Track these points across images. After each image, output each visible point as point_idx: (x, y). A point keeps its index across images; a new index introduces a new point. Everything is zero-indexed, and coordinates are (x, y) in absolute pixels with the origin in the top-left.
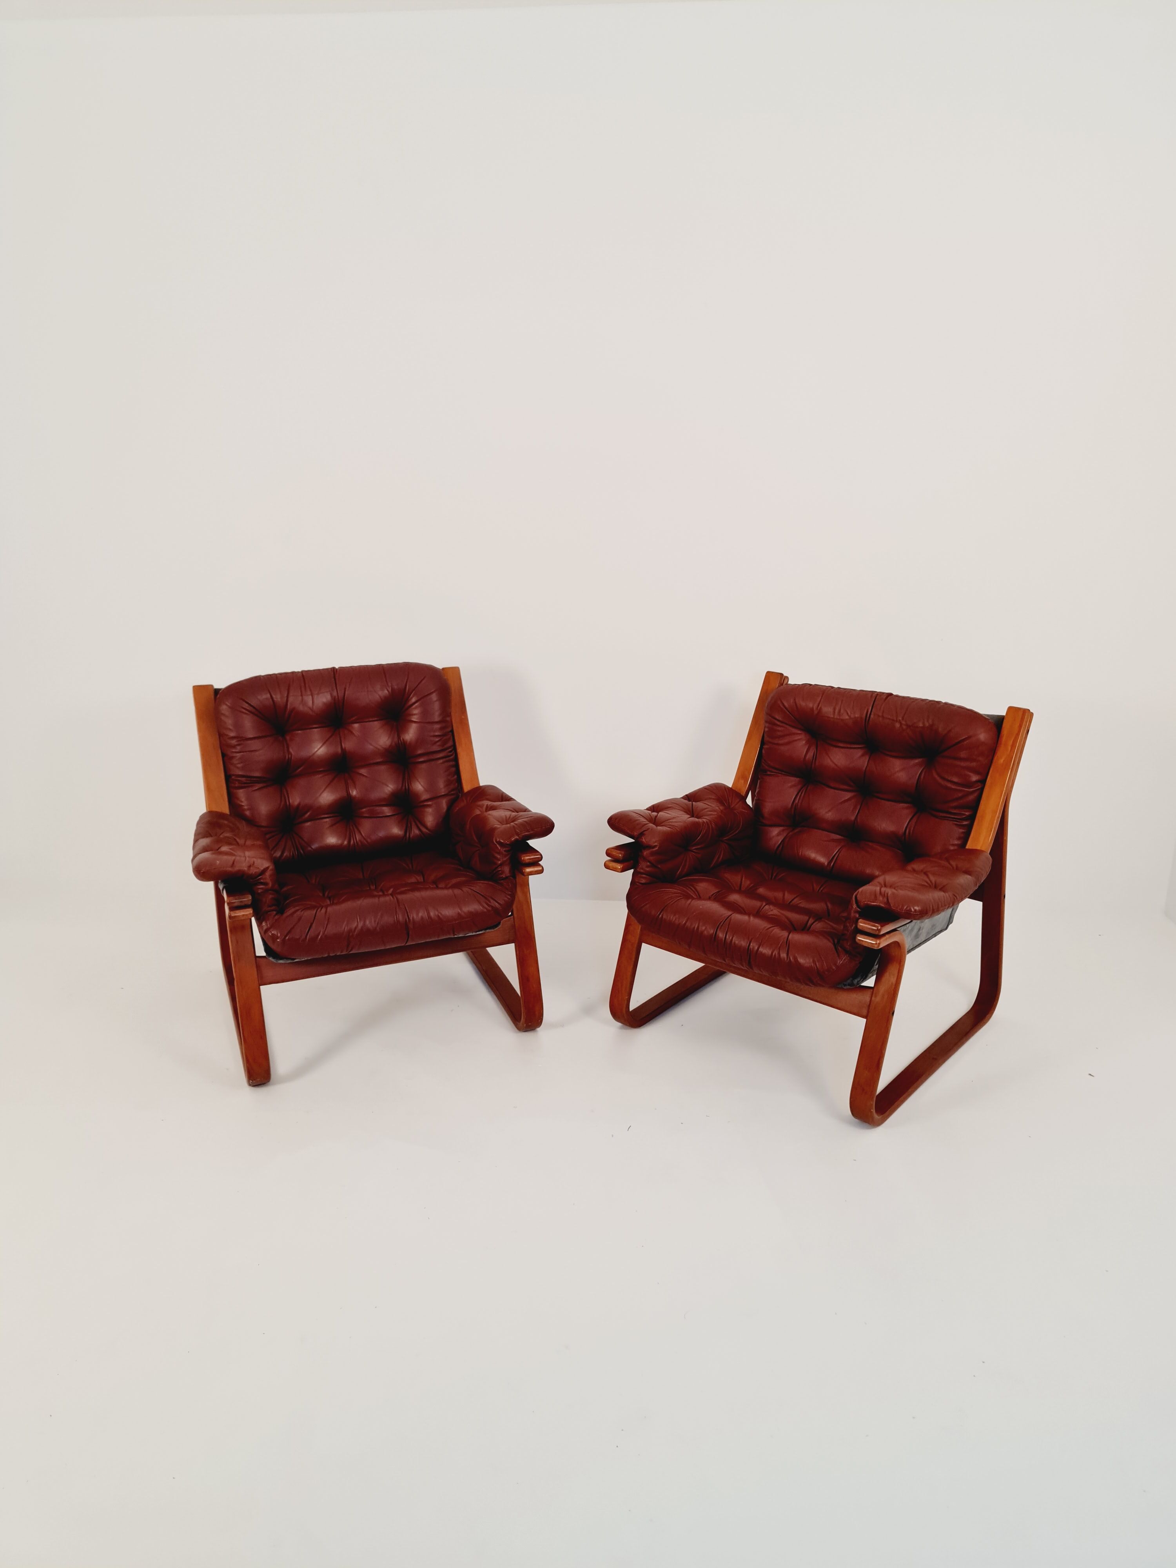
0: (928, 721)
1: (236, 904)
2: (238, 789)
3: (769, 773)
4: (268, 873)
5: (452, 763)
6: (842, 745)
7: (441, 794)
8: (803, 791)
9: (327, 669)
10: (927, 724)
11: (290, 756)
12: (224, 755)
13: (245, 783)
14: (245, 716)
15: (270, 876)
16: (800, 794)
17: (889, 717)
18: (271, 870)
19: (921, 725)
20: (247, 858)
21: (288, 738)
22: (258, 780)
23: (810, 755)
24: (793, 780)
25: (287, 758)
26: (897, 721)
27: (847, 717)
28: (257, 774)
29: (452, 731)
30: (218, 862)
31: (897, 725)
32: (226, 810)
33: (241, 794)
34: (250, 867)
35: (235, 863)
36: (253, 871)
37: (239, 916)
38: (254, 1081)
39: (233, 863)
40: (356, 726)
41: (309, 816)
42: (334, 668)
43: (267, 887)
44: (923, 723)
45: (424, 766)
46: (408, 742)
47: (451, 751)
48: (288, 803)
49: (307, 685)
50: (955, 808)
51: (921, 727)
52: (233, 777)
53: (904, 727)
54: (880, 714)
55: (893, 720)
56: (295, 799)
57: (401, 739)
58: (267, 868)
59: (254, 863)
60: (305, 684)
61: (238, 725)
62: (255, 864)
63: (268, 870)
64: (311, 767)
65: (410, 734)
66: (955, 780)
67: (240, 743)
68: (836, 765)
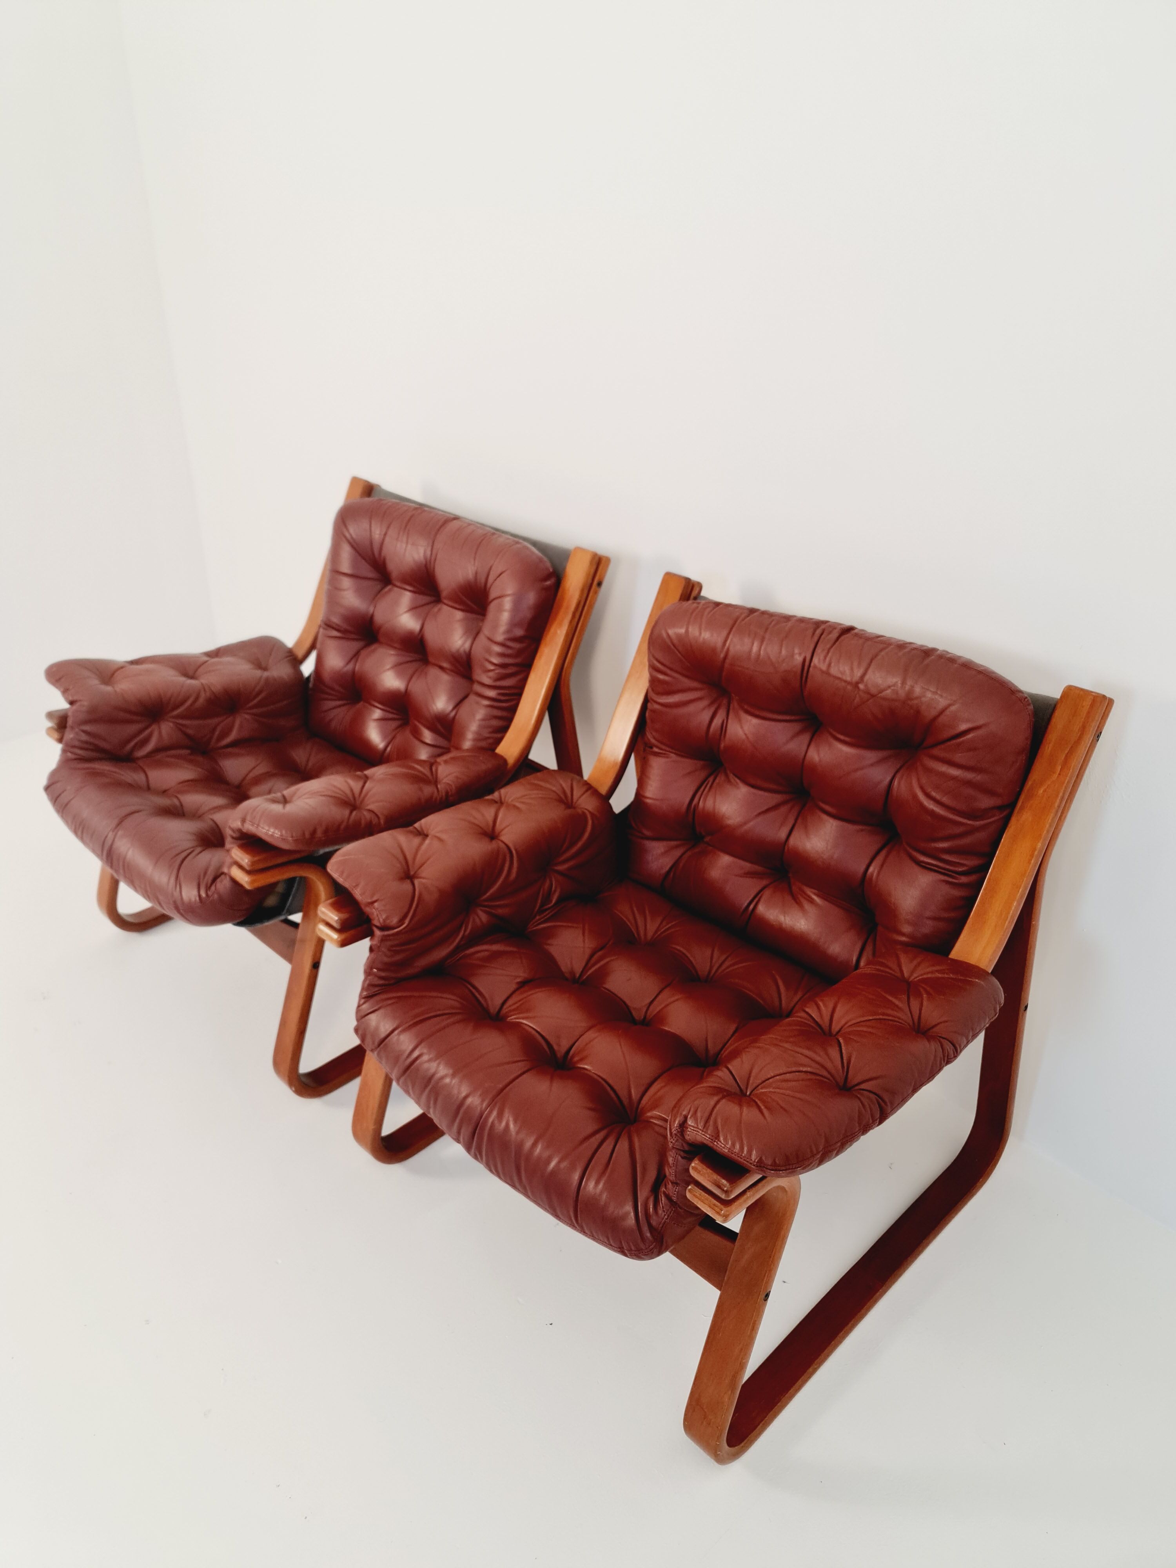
3: (655, 750)
8: (707, 783)
16: (703, 787)
17: (839, 675)
23: (717, 725)
24: (700, 764)
26: (851, 685)
31: (853, 692)
54: (825, 668)
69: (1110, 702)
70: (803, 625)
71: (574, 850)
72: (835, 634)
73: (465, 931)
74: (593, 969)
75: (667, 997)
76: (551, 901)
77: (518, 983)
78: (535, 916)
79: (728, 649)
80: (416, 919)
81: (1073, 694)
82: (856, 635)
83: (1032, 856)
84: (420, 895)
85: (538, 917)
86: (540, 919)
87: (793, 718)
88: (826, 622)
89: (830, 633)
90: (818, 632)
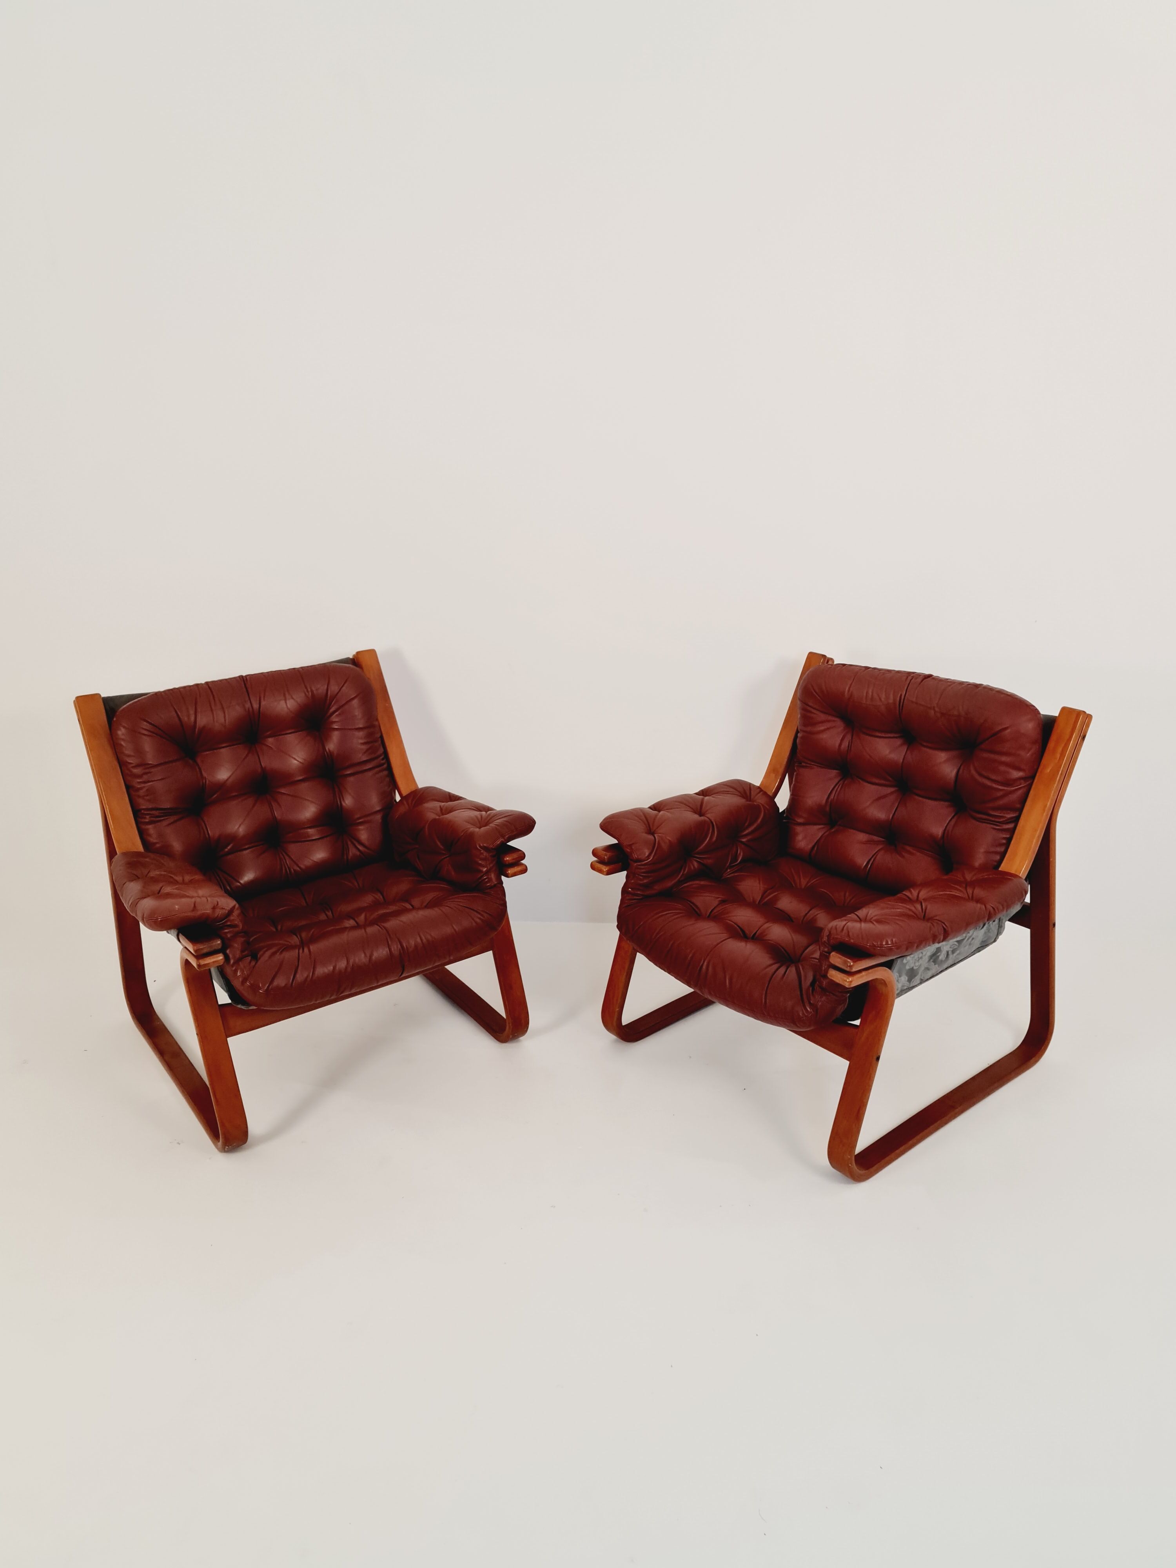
1: (205, 951)
2: (147, 825)
4: (236, 913)
5: (385, 773)
6: (881, 734)
7: (375, 810)
9: (234, 678)
11: (204, 781)
12: (129, 788)
13: (157, 817)
14: (144, 737)
15: (238, 916)
18: (237, 909)
20: (209, 899)
21: (199, 761)
22: (167, 813)
23: (845, 744)
24: (834, 773)
25: (201, 783)
27: (880, 702)
28: (167, 805)
29: (382, 737)
30: (177, 907)
32: (141, 849)
33: (151, 829)
34: (214, 908)
35: (196, 905)
36: (219, 912)
37: (209, 963)
38: (230, 1147)
39: (195, 906)
40: (270, 740)
41: (230, 849)
42: (242, 676)
43: (237, 929)
45: (352, 779)
46: (335, 753)
47: (383, 759)
48: (207, 836)
49: (216, 699)
52: (143, 811)
53: (939, 715)
54: (915, 700)
55: (927, 707)
56: (213, 831)
57: (327, 749)
58: (234, 907)
59: (218, 902)
60: (214, 700)
61: (139, 751)
62: (219, 905)
63: (235, 909)
64: (224, 792)
65: (332, 746)
67: (147, 771)
69: (1089, 717)
70: (899, 674)
71: (750, 830)
72: (919, 680)
73: (684, 871)
74: (767, 899)
75: (814, 912)
76: (737, 861)
77: (720, 901)
78: (727, 870)
79: (852, 692)
80: (655, 857)
81: (1066, 711)
82: (934, 678)
83: (1044, 810)
84: (659, 842)
85: (729, 870)
86: (729, 872)
87: (896, 735)
88: (913, 673)
89: (916, 679)
90: (910, 678)
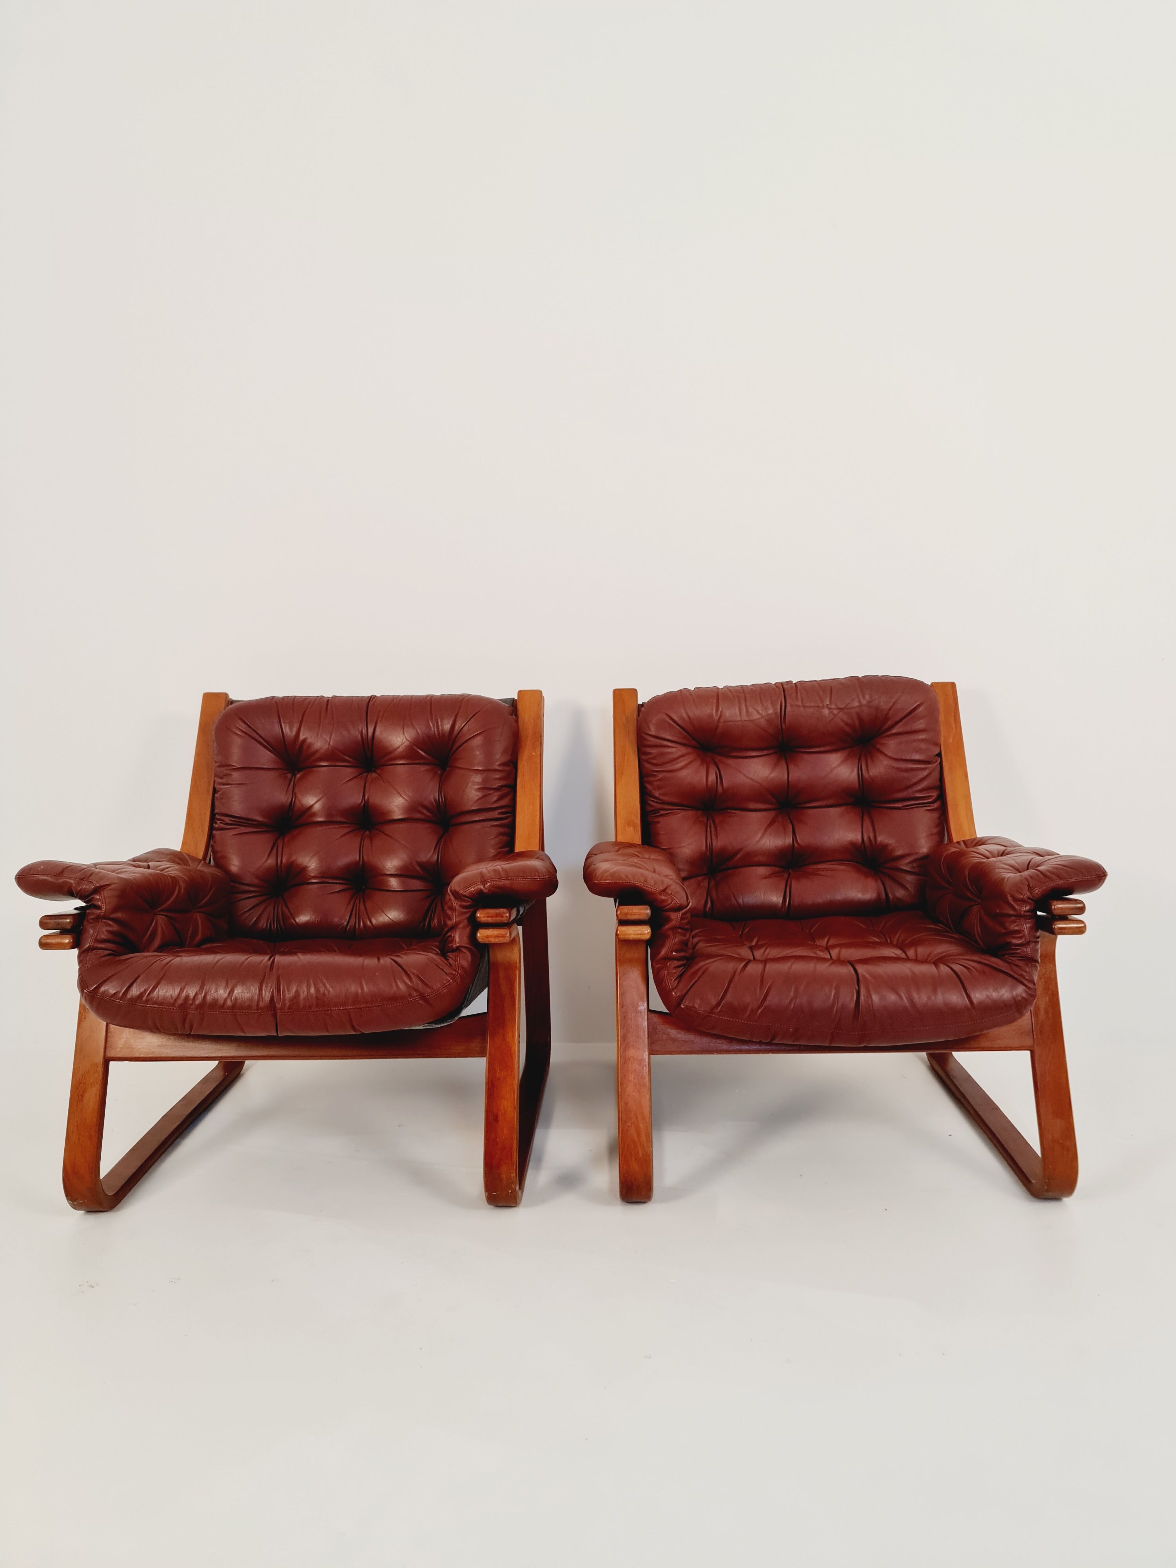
0: (864, 698)
3: (662, 812)
6: (753, 754)
8: (710, 824)
10: (864, 702)
16: (709, 829)
17: (813, 704)
19: (856, 704)
26: (823, 707)
27: (759, 716)
31: (826, 712)
44: (860, 702)
50: (921, 791)
51: (858, 706)
53: (836, 712)
54: (800, 703)
55: (818, 707)
66: (917, 757)
68: (752, 779)
